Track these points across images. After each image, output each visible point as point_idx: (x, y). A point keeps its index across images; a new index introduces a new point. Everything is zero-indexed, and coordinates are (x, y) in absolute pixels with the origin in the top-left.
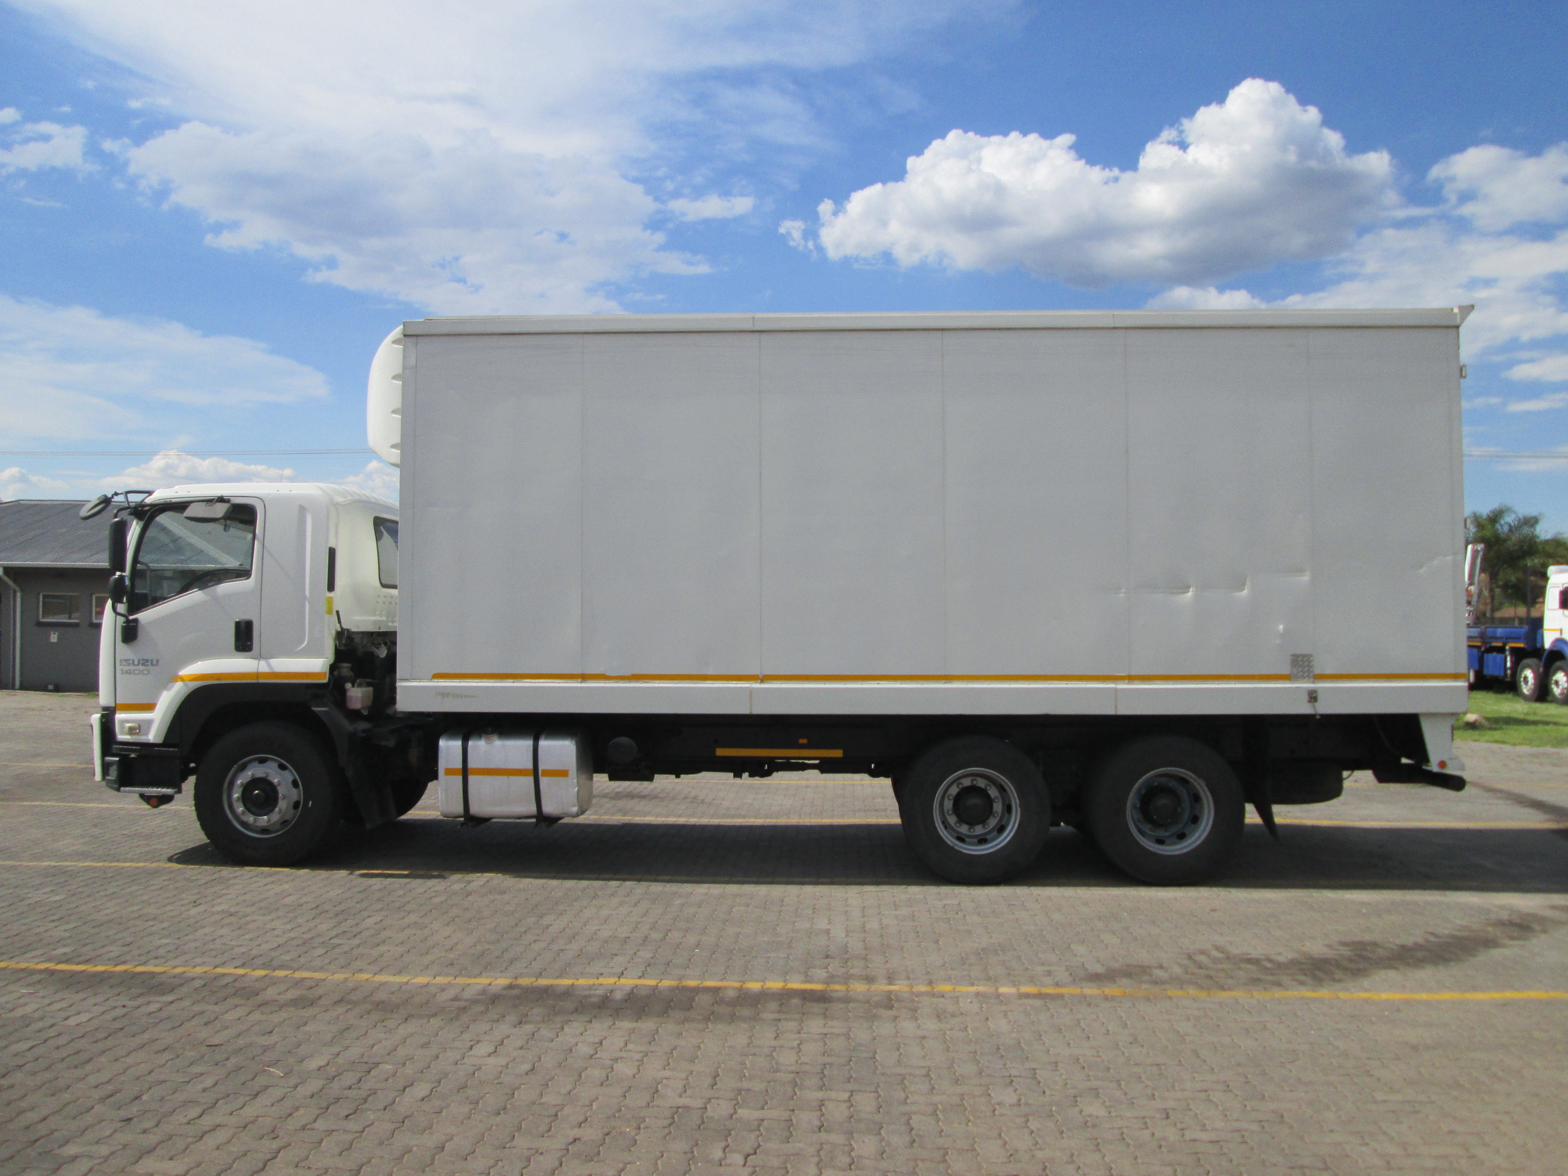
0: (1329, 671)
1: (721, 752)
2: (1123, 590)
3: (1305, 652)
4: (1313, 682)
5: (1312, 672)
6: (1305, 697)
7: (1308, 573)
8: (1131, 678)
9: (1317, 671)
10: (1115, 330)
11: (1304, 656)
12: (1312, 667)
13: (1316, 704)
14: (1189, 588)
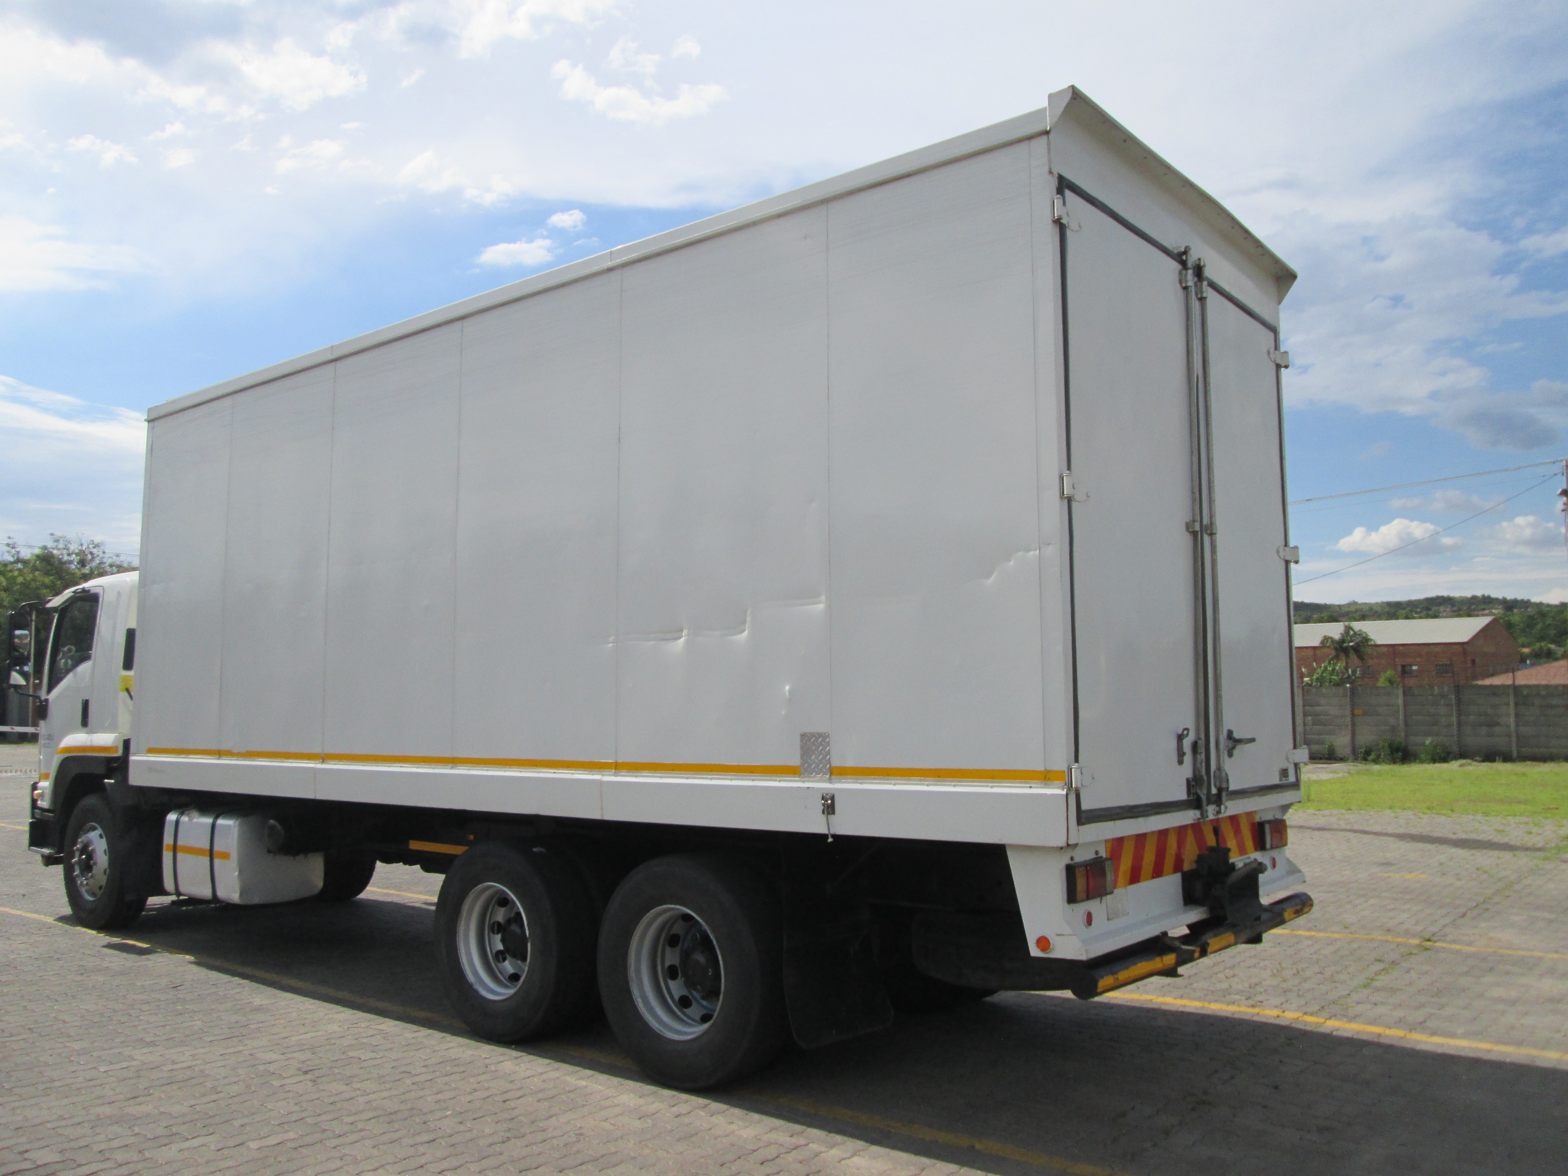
0: (850, 763)
1: (415, 845)
2: (611, 639)
3: (821, 730)
4: (830, 781)
5: (829, 762)
6: (819, 805)
7: (823, 598)
8: (617, 767)
9: (835, 763)
10: (611, 274)
11: (820, 735)
12: (829, 753)
13: (831, 817)
14: (682, 630)
